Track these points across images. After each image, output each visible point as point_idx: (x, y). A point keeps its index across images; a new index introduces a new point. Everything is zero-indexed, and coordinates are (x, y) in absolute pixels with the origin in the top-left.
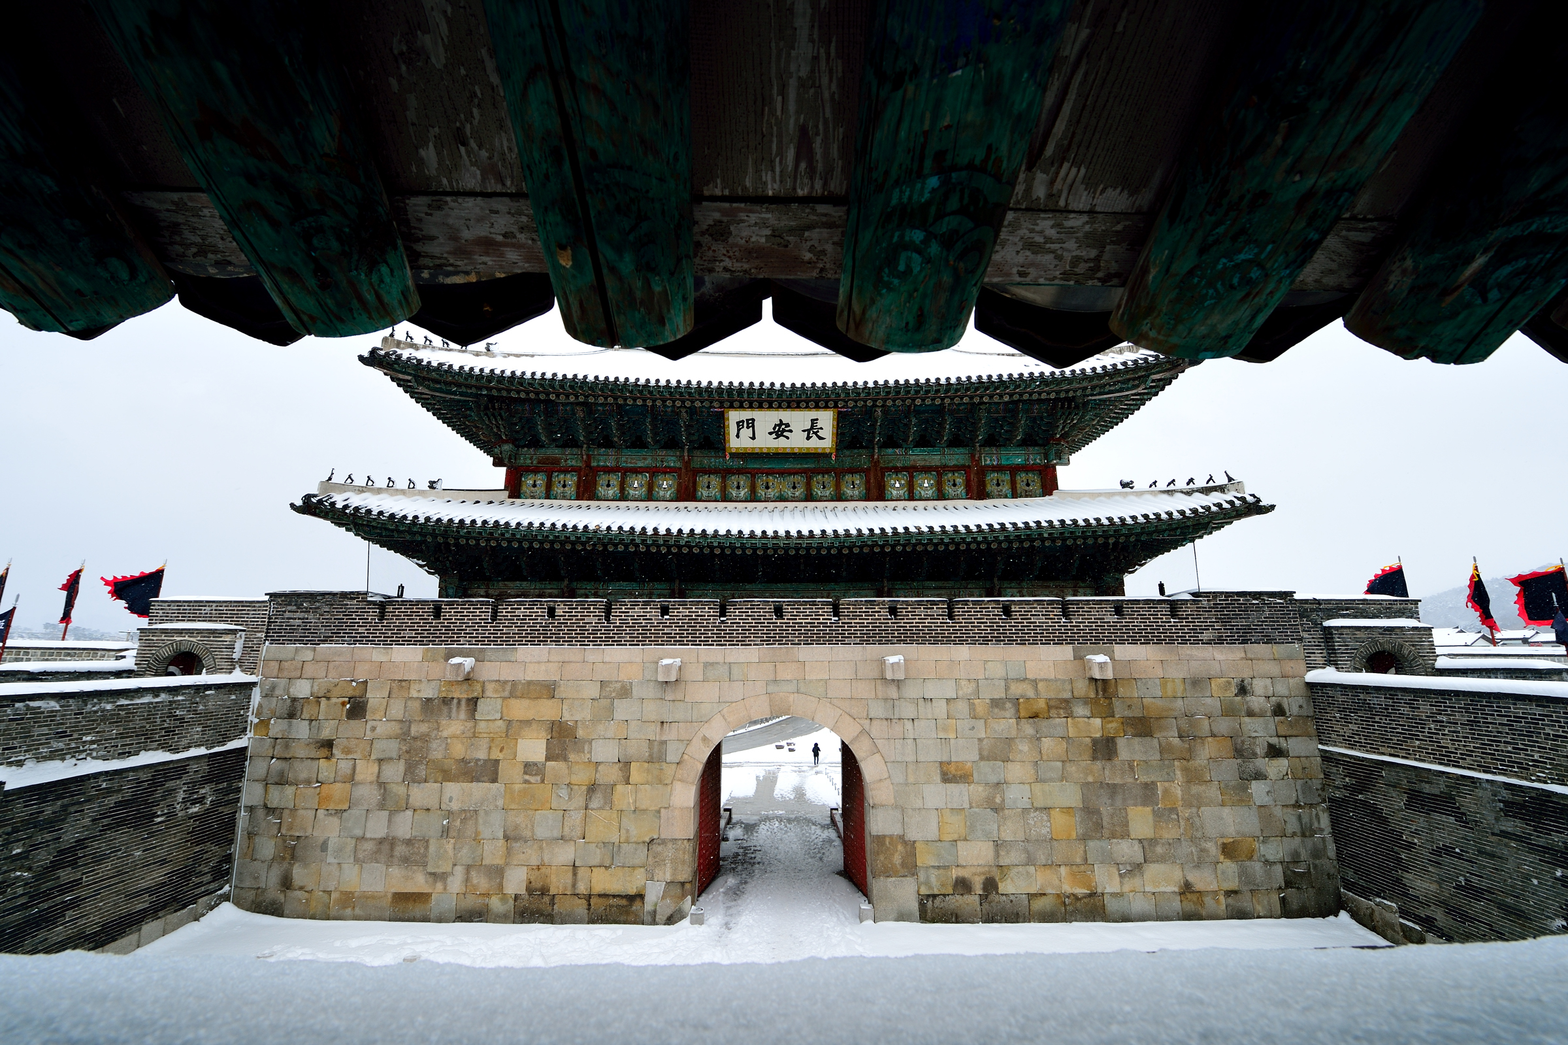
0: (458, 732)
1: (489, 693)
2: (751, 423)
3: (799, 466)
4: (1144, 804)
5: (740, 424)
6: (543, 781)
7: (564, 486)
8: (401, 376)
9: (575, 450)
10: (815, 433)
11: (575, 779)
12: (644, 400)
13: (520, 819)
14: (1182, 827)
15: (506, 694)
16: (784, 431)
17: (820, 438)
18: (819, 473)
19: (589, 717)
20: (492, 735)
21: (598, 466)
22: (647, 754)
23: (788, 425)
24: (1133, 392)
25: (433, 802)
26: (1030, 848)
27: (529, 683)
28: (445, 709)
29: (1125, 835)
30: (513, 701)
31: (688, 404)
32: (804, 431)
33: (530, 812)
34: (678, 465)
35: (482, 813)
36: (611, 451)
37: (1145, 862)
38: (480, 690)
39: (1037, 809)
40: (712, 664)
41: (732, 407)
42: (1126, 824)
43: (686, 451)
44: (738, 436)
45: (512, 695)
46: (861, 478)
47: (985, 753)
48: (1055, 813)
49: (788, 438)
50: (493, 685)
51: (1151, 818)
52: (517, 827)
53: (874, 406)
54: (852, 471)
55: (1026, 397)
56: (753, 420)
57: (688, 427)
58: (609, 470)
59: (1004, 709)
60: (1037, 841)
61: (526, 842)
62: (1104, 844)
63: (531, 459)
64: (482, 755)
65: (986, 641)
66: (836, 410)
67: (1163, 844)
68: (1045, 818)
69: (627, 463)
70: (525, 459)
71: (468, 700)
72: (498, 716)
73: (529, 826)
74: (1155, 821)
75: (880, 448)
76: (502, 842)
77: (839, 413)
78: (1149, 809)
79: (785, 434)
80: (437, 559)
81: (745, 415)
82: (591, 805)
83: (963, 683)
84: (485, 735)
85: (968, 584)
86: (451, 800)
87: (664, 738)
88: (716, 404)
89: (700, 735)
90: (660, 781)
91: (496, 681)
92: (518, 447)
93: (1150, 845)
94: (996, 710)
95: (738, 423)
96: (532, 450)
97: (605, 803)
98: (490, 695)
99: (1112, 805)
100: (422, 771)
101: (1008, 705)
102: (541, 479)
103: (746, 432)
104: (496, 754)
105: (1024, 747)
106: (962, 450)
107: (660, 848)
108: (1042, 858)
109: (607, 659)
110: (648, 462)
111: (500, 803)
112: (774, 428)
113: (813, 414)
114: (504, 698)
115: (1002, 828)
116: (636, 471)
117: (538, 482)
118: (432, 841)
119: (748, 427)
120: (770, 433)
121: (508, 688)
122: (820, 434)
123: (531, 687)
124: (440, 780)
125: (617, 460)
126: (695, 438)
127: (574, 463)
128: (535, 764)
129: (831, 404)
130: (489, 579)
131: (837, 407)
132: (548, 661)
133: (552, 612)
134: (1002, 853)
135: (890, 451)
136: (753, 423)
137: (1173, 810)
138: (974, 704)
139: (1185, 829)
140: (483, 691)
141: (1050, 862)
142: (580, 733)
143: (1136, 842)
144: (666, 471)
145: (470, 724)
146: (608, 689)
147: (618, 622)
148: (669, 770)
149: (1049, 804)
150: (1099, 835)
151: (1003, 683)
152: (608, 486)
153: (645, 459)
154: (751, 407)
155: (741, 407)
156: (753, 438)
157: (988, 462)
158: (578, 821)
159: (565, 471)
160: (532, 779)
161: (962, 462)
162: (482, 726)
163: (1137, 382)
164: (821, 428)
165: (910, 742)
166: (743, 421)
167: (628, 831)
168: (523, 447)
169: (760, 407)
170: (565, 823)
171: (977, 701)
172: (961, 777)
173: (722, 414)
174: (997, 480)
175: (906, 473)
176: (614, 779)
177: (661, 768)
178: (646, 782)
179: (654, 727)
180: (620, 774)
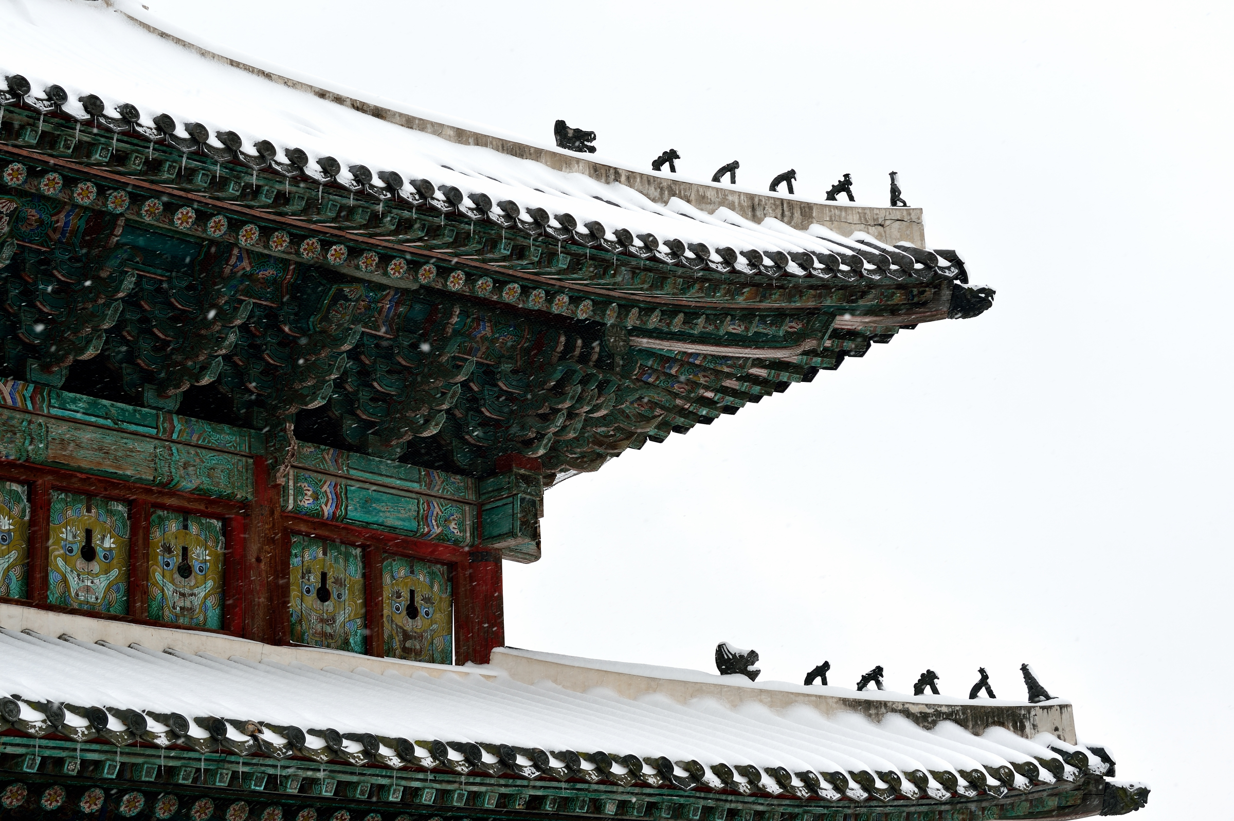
106: (226, 437)
157: (307, 502)
161: (221, 484)
174: (324, 576)
175: (15, 487)
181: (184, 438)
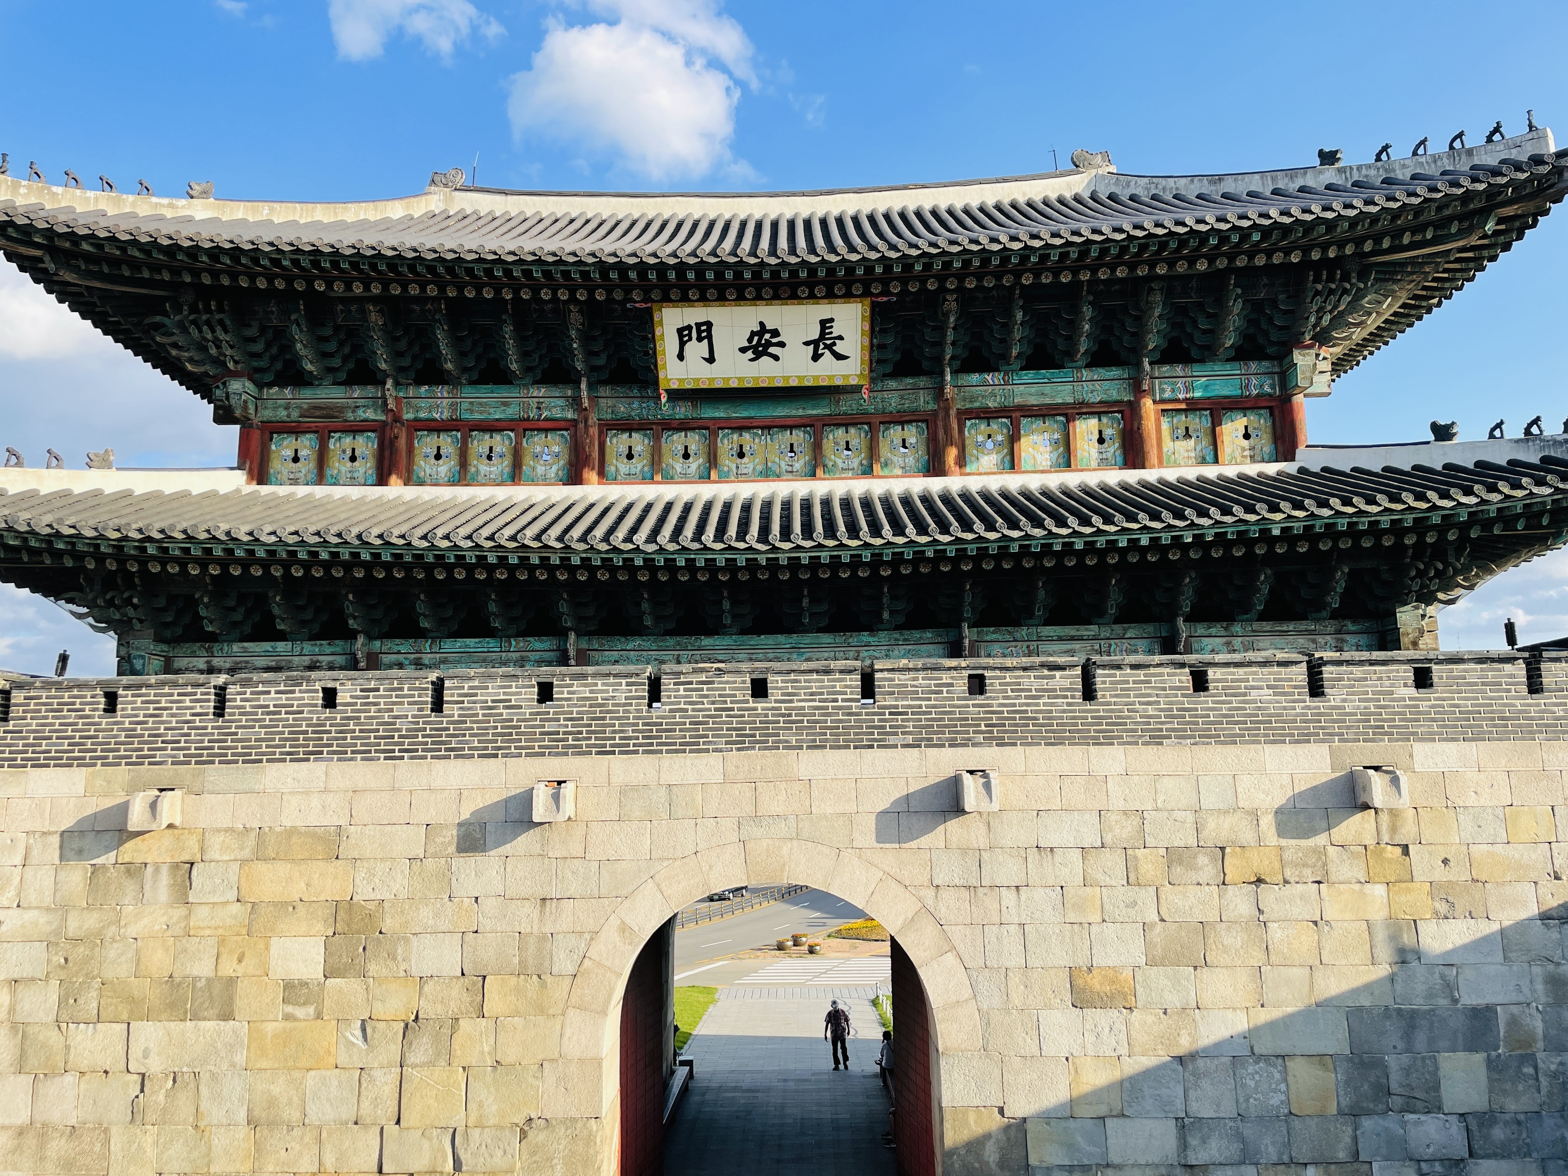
0: (157, 927)
1: (214, 853)
2: (705, 331)
3: (800, 412)
4: (1471, 1048)
5: (683, 334)
6: (319, 1016)
7: (353, 459)
8: (23, 250)
9: (371, 391)
10: (830, 347)
11: (379, 1011)
12: (498, 291)
13: (279, 1088)
14: (1544, 1091)
15: (246, 853)
16: (769, 344)
17: (839, 357)
18: (838, 425)
19: (403, 895)
20: (220, 931)
21: (416, 420)
22: (516, 960)
23: (775, 333)
24: (1461, 243)
25: (113, 1058)
26: (1248, 1131)
27: (292, 832)
28: (131, 887)
29: (1434, 1107)
30: (261, 867)
31: (582, 295)
32: (807, 343)
33: (297, 1074)
34: (570, 415)
35: (205, 1077)
36: (439, 390)
37: (1471, 1155)
38: (196, 848)
39: (1259, 1058)
40: (634, 788)
41: (666, 299)
42: (1435, 1086)
43: (583, 386)
44: (681, 357)
45: (260, 856)
46: (920, 433)
47: (1159, 951)
48: (1297, 1067)
49: (776, 358)
50: (221, 837)
51: (1482, 1073)
52: (272, 1103)
53: (942, 289)
54: (902, 419)
55: (1241, 262)
56: (709, 324)
57: (586, 338)
58: (436, 427)
59: (1192, 867)
60: (1261, 1118)
61: (290, 1128)
62: (1391, 1122)
63: (287, 408)
64: (203, 968)
65: (1156, 739)
66: (868, 301)
67: (1506, 1123)
68: (1277, 1076)
69: (472, 412)
70: (275, 408)
71: (175, 866)
72: (232, 895)
73: (295, 1099)
74: (1490, 1080)
75: (954, 372)
76: (243, 1132)
77: (874, 306)
78: (1479, 1058)
79: (772, 350)
80: (110, 603)
81: (693, 315)
82: (411, 1059)
83: (1113, 817)
84: (207, 932)
85: (1125, 630)
86: (146, 1054)
87: (547, 930)
88: (636, 295)
89: (614, 922)
90: (541, 1010)
91: (226, 830)
92: (260, 386)
93: (1481, 1125)
94: (1178, 870)
95: (680, 331)
96: (287, 391)
97: (438, 1054)
98: (217, 857)
99: (1408, 1050)
100: (90, 1002)
101: (1203, 860)
102: (306, 445)
103: (696, 349)
104: (228, 968)
105: (1233, 939)
106: (1115, 372)
107: (541, 1137)
108: (1270, 1150)
109: (438, 783)
110: (512, 412)
111: (240, 1058)
112: (750, 340)
113: (824, 310)
114: (244, 862)
115: (1192, 1094)
116: (491, 428)
117: (302, 453)
118: (114, 1130)
119: (700, 339)
120: (743, 350)
121: (251, 841)
122: (839, 348)
123: (294, 839)
124: (125, 1016)
125: (453, 407)
126: (601, 361)
127: (370, 414)
128: (304, 984)
129: (857, 289)
130: (213, 638)
131: (871, 295)
132: (326, 790)
133: (330, 698)
134: (1193, 1142)
135: (975, 378)
136: (709, 330)
137: (1530, 1059)
138: (1136, 857)
139: (1550, 1094)
140: (202, 850)
141: (1286, 1158)
142: (389, 924)
143: (1453, 1119)
144: (549, 427)
145: (180, 912)
146: (439, 840)
147: (456, 713)
148: (558, 990)
149: (1284, 1047)
150: (1381, 1107)
151: (1190, 817)
152: (438, 457)
153: (505, 404)
154: (703, 299)
155: (685, 300)
156: (711, 360)
157: (1168, 395)
158: (387, 1089)
159: (355, 429)
160: (299, 1012)
161: (1114, 395)
162: (201, 915)
163: (1466, 224)
164: (840, 338)
165: (1013, 929)
166: (689, 328)
167: (481, 1105)
168: (270, 385)
169: (721, 299)
170: (364, 1093)
171: (1140, 853)
172: (1112, 998)
173: (649, 313)
174: (1187, 429)
175: (1004, 420)
176: (453, 1007)
177: (543, 986)
178: (517, 1014)
179: (529, 910)
180: (466, 998)
181: (1089, 378)
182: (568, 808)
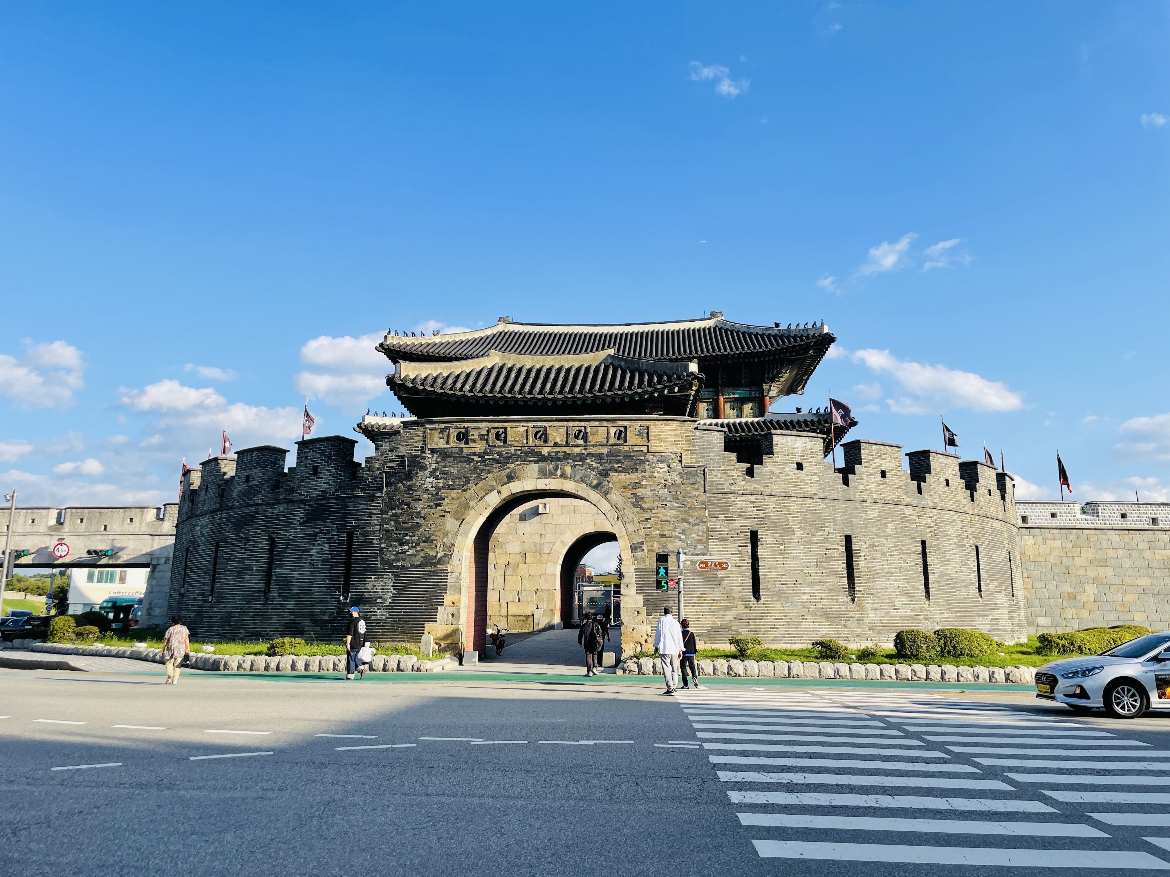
11: (498, 561)
22: (534, 549)
40: (565, 506)
82: (507, 574)
87: (542, 542)
89: (560, 540)
90: (541, 562)
97: (514, 572)
107: (541, 594)
148: (545, 557)
158: (501, 581)
167: (525, 585)
170: (495, 582)
174: (733, 407)
176: (518, 561)
177: (541, 556)
178: (534, 563)
179: (538, 537)
180: (521, 559)
182: (548, 511)
